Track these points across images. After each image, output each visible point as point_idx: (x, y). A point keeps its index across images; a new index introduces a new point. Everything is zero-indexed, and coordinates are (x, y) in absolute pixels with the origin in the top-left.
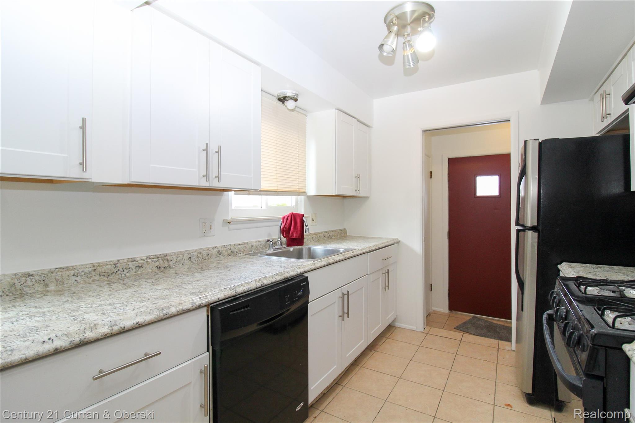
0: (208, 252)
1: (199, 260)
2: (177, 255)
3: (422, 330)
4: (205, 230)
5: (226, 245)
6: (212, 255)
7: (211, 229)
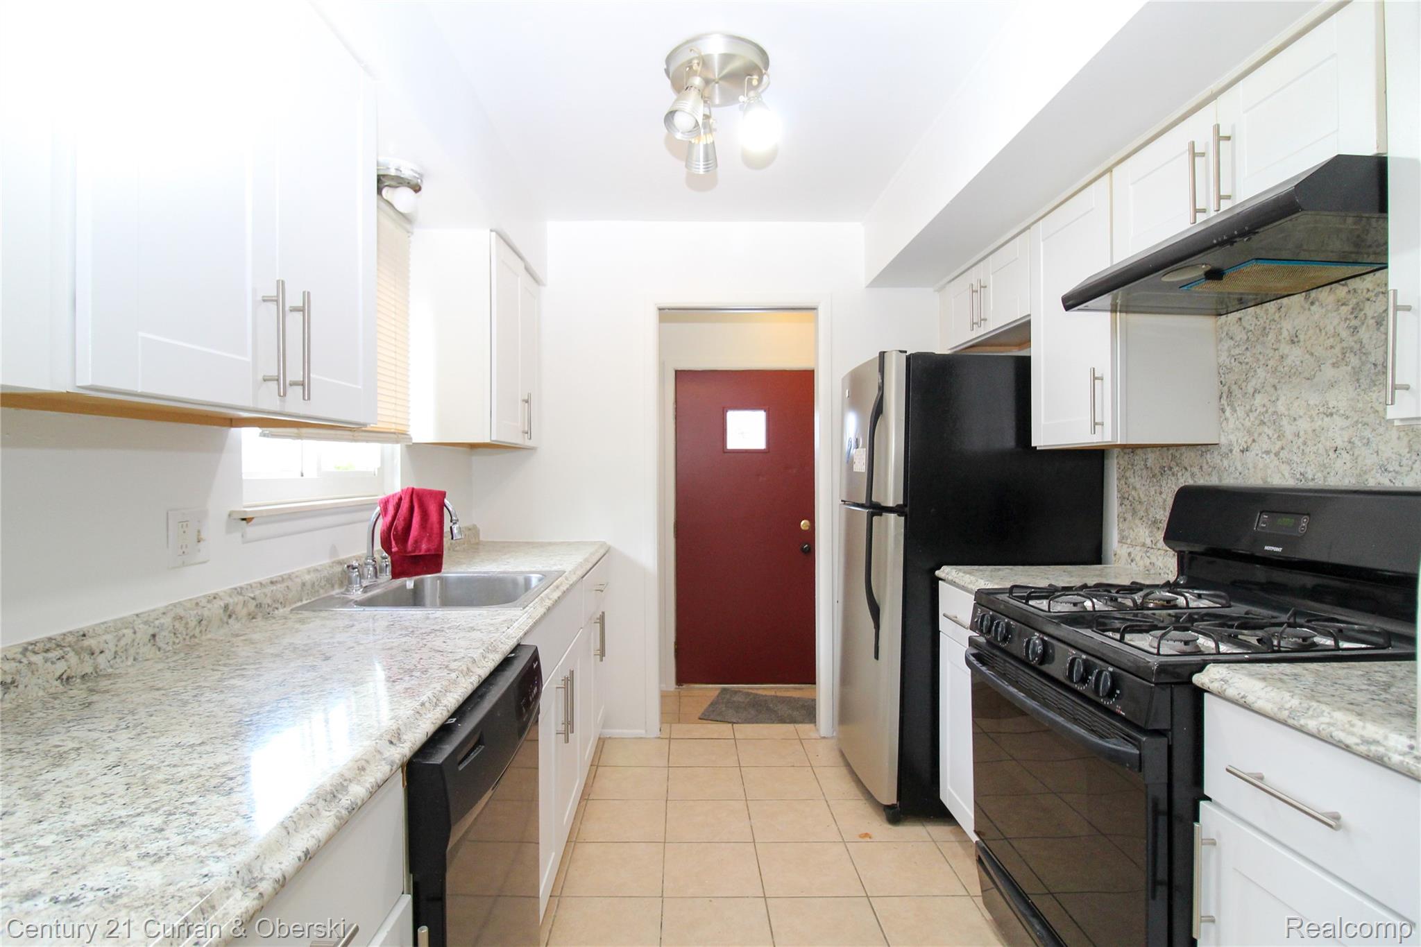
0: (200, 613)
1: (177, 641)
2: (117, 627)
3: (656, 733)
4: (184, 547)
5: (241, 588)
6: (210, 621)
7: (199, 542)
